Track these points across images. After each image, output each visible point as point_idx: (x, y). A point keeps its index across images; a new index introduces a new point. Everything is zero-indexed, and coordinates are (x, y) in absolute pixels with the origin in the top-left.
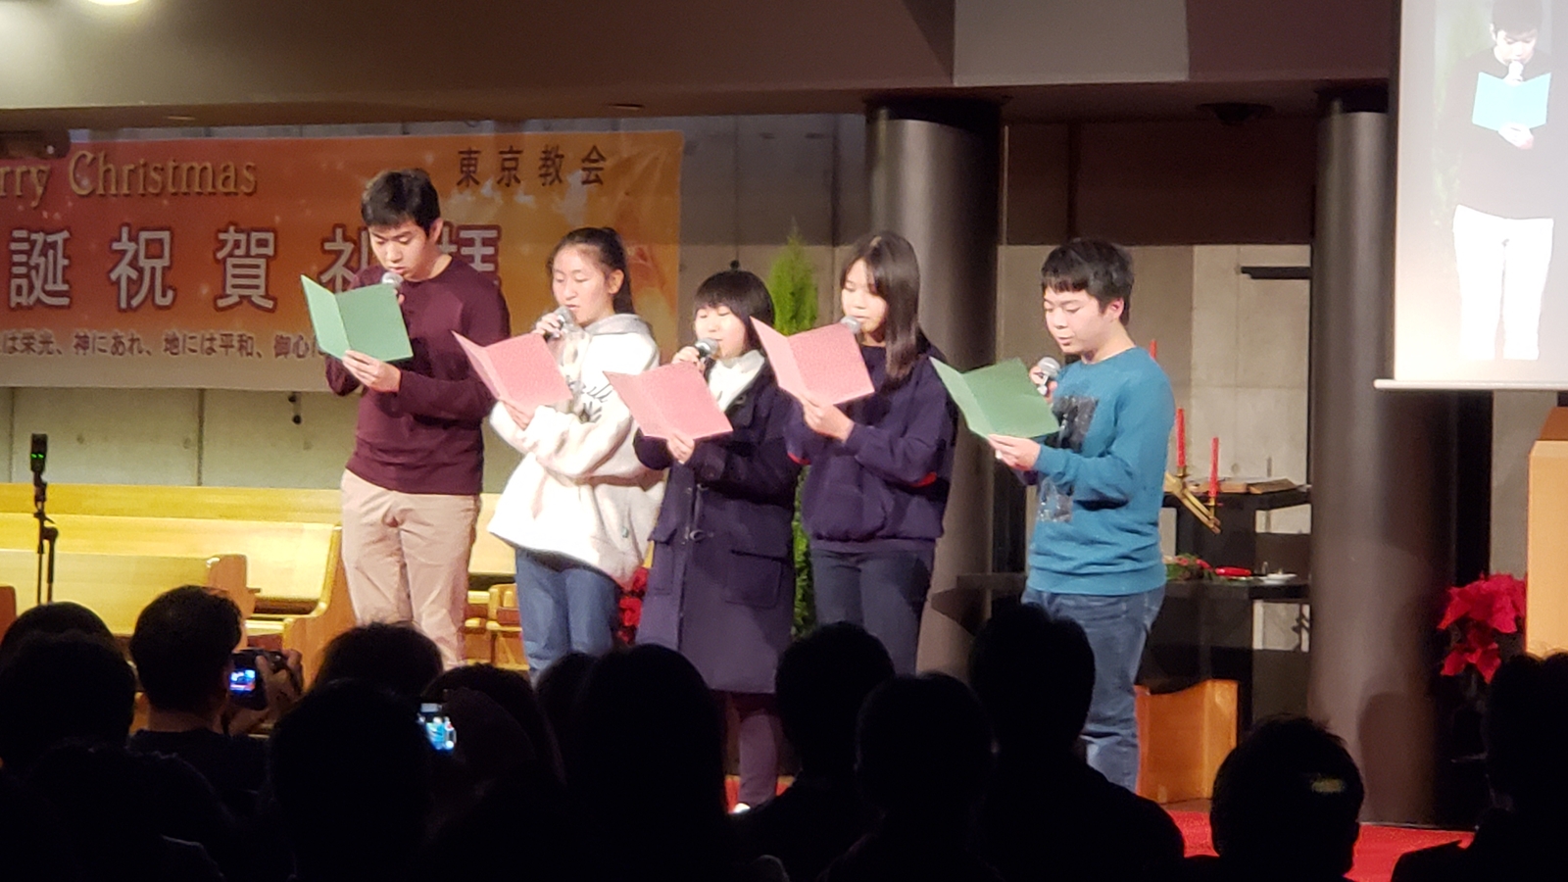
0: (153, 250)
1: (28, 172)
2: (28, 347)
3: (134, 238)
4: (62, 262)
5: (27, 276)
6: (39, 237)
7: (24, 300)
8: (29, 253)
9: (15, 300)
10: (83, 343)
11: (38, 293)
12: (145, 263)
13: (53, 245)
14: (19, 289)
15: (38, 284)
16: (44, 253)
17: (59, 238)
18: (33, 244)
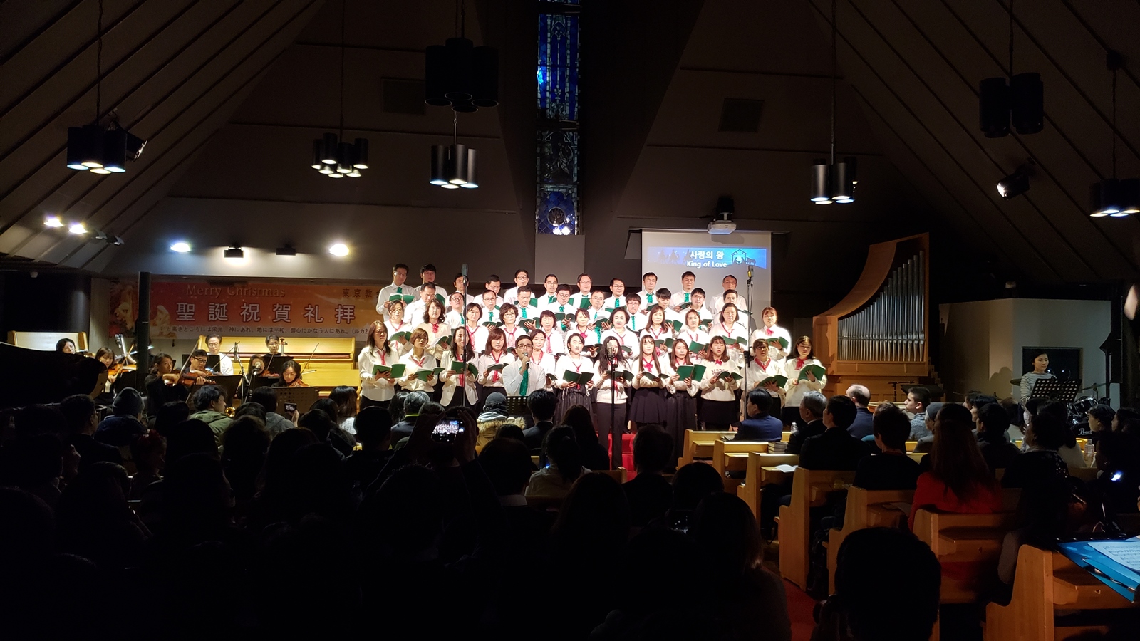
0: (254, 308)
1: (215, 290)
2: (215, 330)
3: (248, 305)
4: (225, 311)
5: (214, 314)
6: (218, 305)
7: (213, 319)
8: (215, 308)
9: (210, 319)
10: (232, 329)
11: (217, 317)
12: (252, 312)
13: (223, 307)
14: (212, 317)
15: (218, 316)
16: (220, 308)
17: (224, 305)
18: (216, 306)
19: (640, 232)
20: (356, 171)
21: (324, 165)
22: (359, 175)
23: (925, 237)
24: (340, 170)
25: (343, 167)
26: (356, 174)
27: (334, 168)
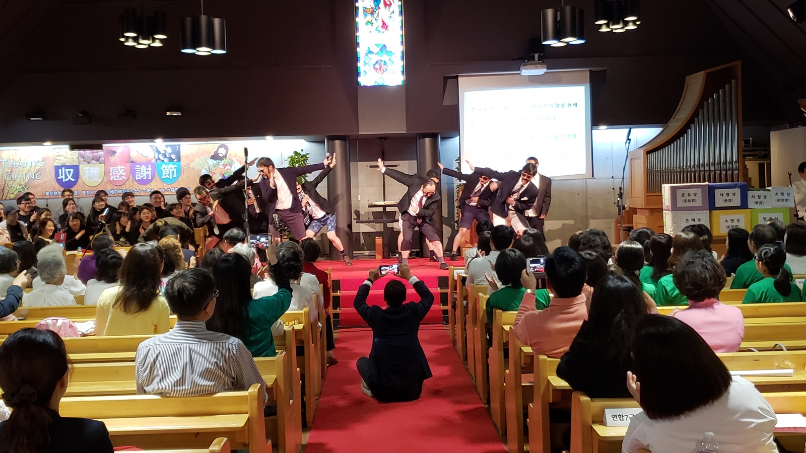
19: (457, 77)
20: (157, 41)
21: (127, 38)
22: (161, 45)
23: (738, 64)
24: (141, 41)
25: (144, 39)
26: (157, 44)
27: (135, 39)
